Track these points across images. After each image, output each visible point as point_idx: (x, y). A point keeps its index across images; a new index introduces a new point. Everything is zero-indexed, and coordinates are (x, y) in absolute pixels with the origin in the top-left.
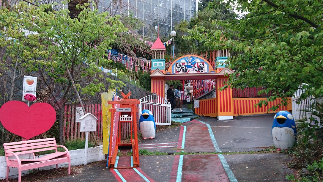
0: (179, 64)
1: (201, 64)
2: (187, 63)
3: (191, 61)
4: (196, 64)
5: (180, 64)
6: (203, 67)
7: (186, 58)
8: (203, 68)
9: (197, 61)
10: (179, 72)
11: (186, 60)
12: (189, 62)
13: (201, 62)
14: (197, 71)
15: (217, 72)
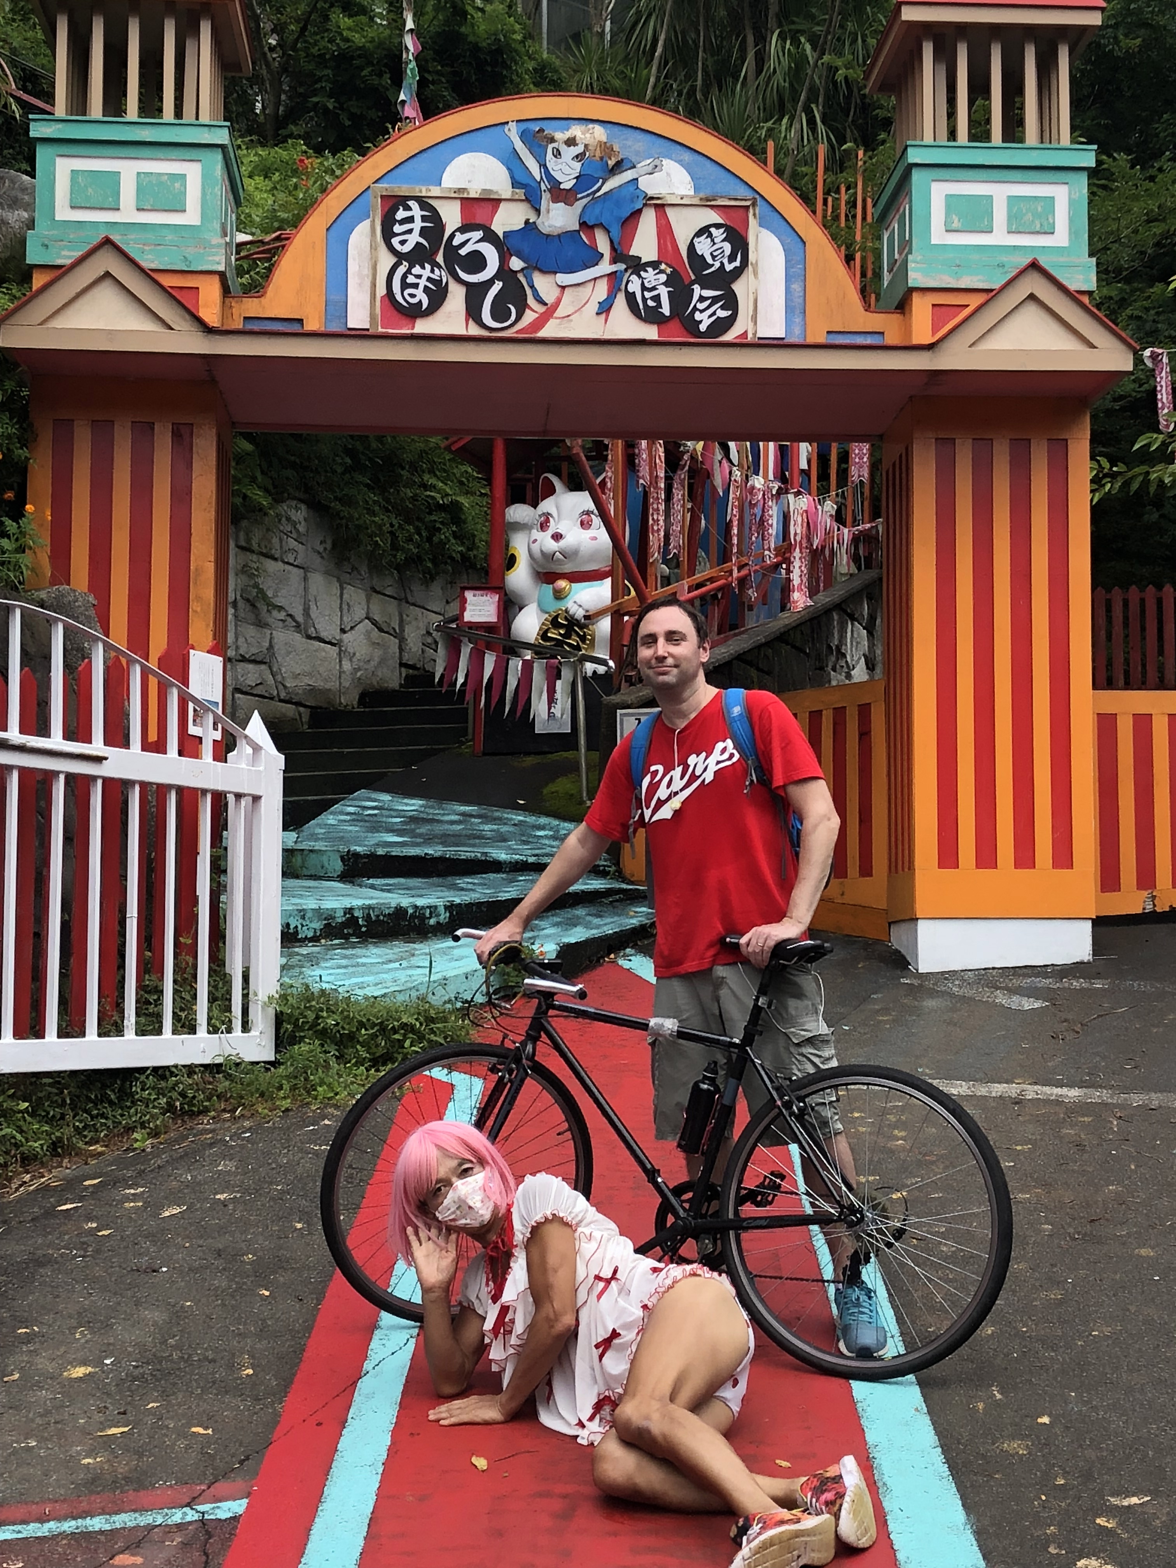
0: (416, 211)
1: (704, 231)
2: (532, 200)
3: (583, 181)
4: (648, 222)
5: (434, 217)
6: (737, 273)
7: (513, 132)
8: (738, 287)
9: (650, 185)
10: (414, 312)
11: (512, 161)
12: (560, 195)
13: (707, 203)
14: (651, 316)
15: (907, 330)
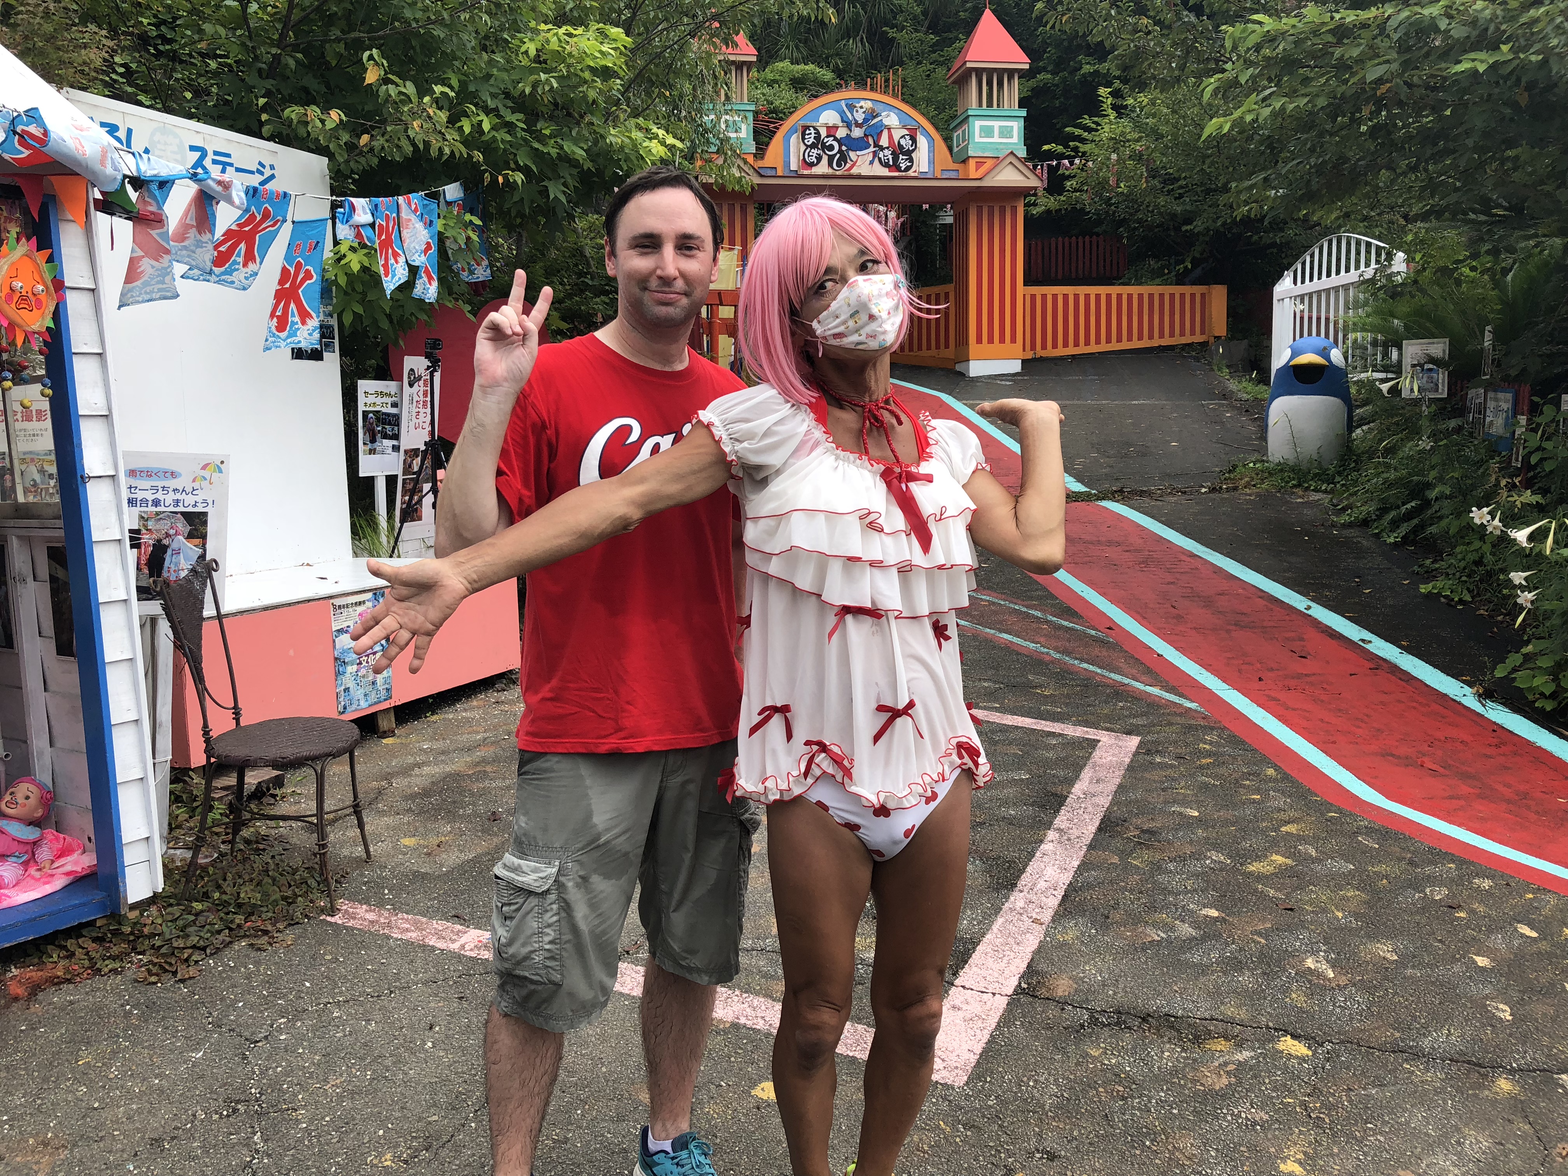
0: (812, 131)
1: (903, 137)
2: (849, 127)
3: (866, 120)
4: (885, 134)
5: (818, 133)
6: (913, 150)
7: (843, 103)
8: (913, 155)
9: (886, 122)
10: (812, 165)
11: (842, 114)
12: (858, 125)
13: (904, 127)
14: (886, 165)
15: (967, 171)
